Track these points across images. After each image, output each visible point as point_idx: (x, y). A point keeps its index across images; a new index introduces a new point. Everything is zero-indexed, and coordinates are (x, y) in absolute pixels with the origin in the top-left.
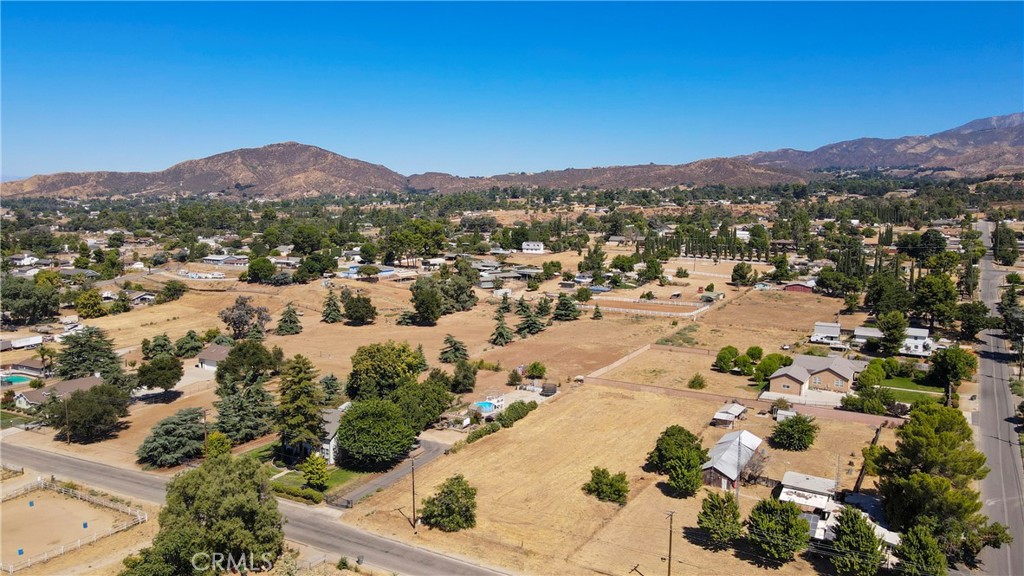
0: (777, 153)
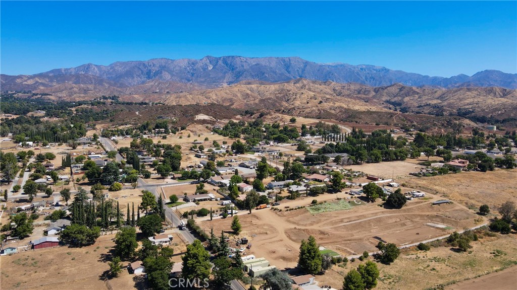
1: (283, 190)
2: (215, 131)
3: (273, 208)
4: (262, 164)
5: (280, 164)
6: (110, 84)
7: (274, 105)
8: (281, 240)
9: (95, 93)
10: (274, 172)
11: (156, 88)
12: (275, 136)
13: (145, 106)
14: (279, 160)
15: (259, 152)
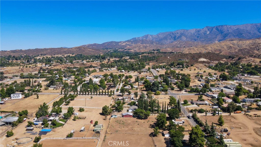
0: (93, 44)
1: (253, 104)
2: (210, 67)
3: (246, 114)
4: (239, 87)
5: (251, 88)
6: (157, 44)
7: (248, 53)
8: (251, 134)
9: (150, 48)
10: (247, 93)
11: (178, 45)
12: (248, 71)
13: (172, 54)
14: (251, 86)
15: (237, 80)
